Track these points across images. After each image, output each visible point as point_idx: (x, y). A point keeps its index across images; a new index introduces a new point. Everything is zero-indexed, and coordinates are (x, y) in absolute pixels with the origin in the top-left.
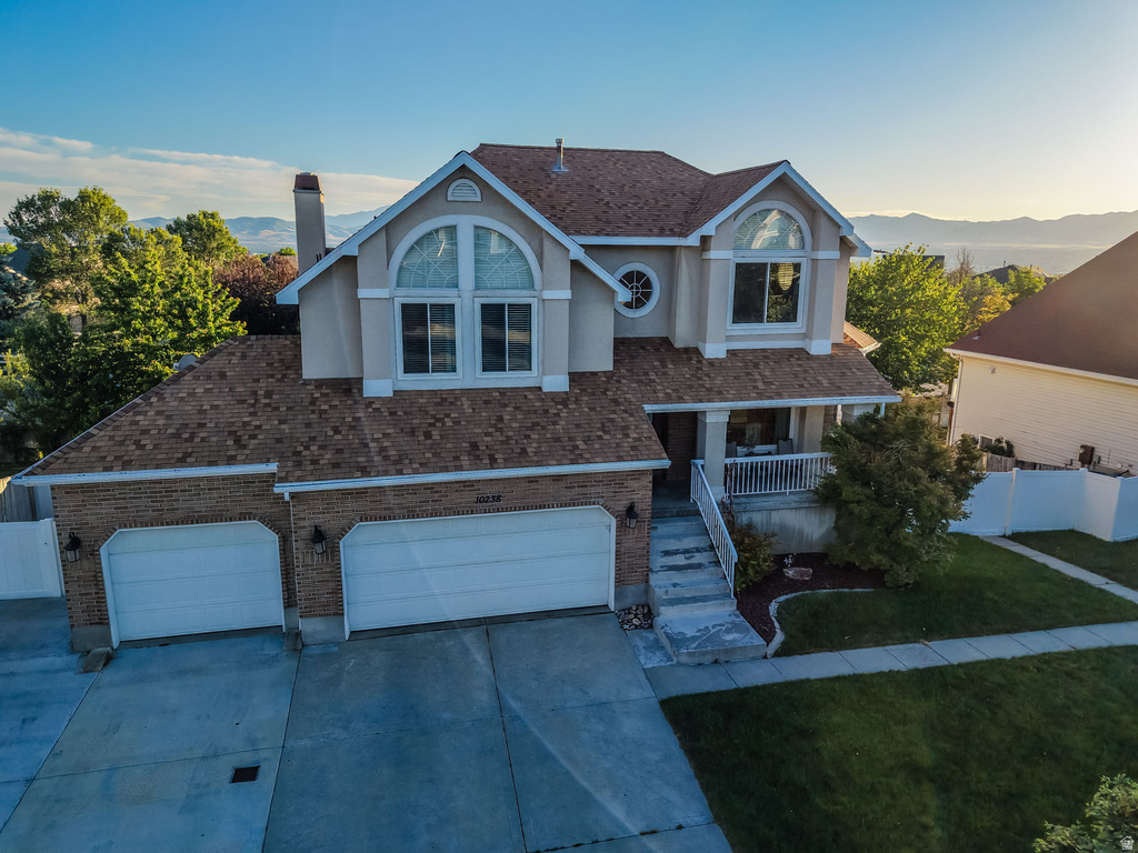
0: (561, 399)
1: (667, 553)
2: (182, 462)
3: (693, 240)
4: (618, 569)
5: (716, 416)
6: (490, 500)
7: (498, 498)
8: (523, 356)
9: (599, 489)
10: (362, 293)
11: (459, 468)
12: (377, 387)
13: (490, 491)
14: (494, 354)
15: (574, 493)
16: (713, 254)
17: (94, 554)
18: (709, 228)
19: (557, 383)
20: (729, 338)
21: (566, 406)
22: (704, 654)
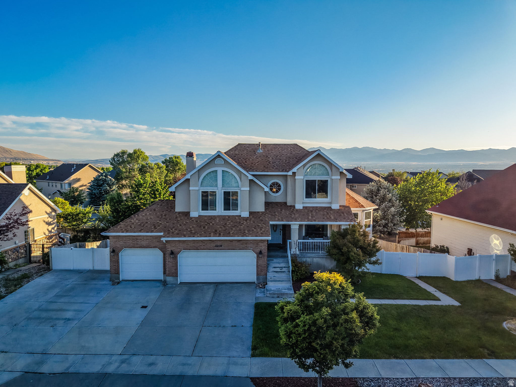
0: (246, 219)
1: (275, 267)
2: (140, 231)
3: (290, 173)
5: (295, 226)
6: (218, 246)
7: (221, 246)
8: (236, 206)
9: (251, 245)
10: (191, 188)
11: (210, 236)
12: (194, 214)
13: (219, 244)
14: (227, 206)
15: (242, 246)
16: (296, 177)
17: (118, 255)
18: (295, 170)
19: (245, 214)
20: (303, 203)
21: (246, 221)
22: (274, 294)
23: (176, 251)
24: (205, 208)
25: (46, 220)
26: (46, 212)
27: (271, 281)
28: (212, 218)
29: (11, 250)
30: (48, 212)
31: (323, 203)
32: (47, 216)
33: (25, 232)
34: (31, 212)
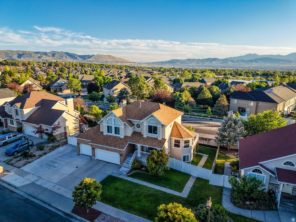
0: (121, 139)
1: (128, 161)
2: (85, 139)
3: (141, 122)
4: (120, 161)
5: (139, 146)
6: (107, 149)
8: (119, 133)
9: (118, 151)
10: (103, 124)
11: (104, 145)
12: (105, 134)
14: (116, 132)
16: (144, 124)
17: (79, 145)
18: (143, 121)
19: (122, 137)
20: (147, 135)
23: (94, 148)
24: (108, 132)
25: (74, 122)
27: (124, 167)
28: (110, 136)
29: (59, 134)
30: (75, 119)
31: (155, 136)
32: (74, 121)
33: (65, 128)
34: (67, 120)
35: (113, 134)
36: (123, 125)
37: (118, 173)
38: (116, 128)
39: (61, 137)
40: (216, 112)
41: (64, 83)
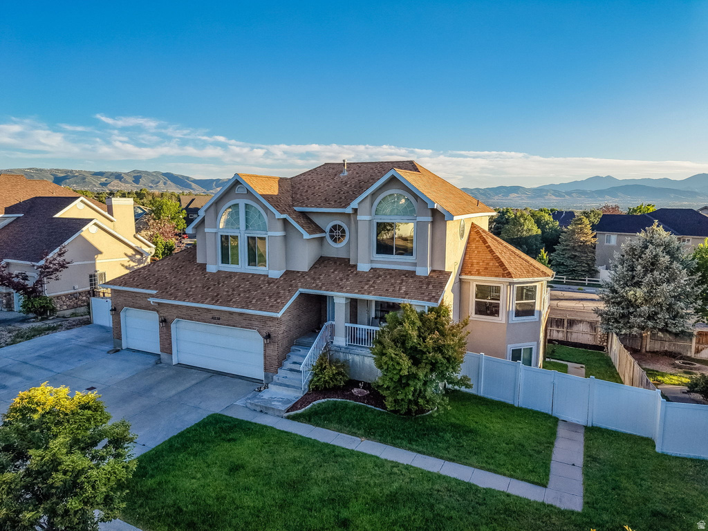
0: (271, 281)
1: (294, 363)
2: (137, 286)
3: (349, 210)
4: (265, 364)
5: (340, 300)
6: (216, 319)
7: (219, 319)
8: (263, 261)
10: (206, 230)
12: (211, 268)
13: (217, 315)
14: (252, 260)
15: (246, 322)
16: (359, 218)
17: (119, 315)
18: (354, 204)
20: (372, 262)
22: (257, 406)
23: (169, 318)
24: (225, 260)
26: (126, 254)
27: (276, 384)
28: (230, 275)
29: (66, 296)
30: (129, 254)
31: (405, 263)
32: (128, 259)
33: (91, 276)
34: (101, 253)
35: (242, 266)
36: (280, 225)
37: (253, 407)
38: (251, 240)
39: (74, 307)
40: (563, 264)
41: (141, 214)
